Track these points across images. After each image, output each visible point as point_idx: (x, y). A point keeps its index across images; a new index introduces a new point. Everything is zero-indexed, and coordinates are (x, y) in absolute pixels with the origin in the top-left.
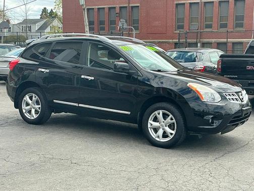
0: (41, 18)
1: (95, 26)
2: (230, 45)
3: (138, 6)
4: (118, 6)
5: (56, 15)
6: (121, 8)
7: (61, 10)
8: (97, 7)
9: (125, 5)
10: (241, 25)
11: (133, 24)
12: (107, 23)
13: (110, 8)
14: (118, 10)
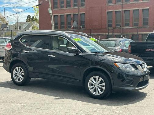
0: (27, 21)
1: (59, 26)
2: (140, 36)
3: (84, 14)
4: (72, 14)
5: (36, 19)
6: (74, 15)
7: (38, 17)
8: (60, 14)
9: (76, 13)
10: (147, 24)
11: (82, 24)
12: (65, 24)
13: (67, 15)
14: (72, 16)
